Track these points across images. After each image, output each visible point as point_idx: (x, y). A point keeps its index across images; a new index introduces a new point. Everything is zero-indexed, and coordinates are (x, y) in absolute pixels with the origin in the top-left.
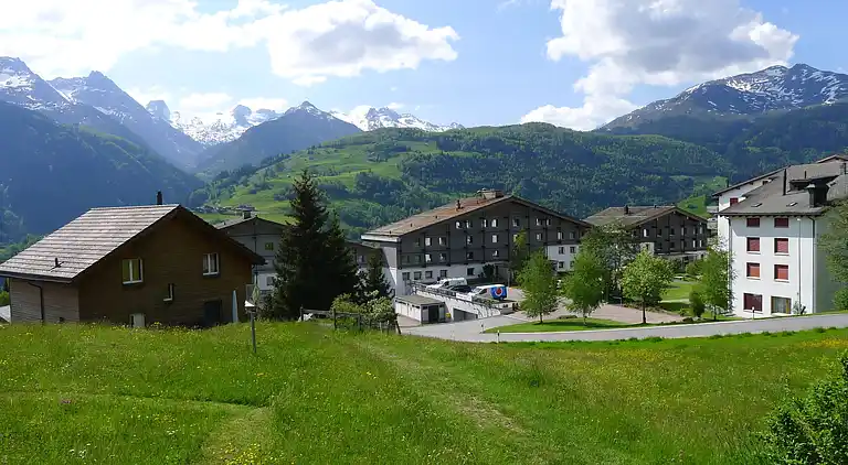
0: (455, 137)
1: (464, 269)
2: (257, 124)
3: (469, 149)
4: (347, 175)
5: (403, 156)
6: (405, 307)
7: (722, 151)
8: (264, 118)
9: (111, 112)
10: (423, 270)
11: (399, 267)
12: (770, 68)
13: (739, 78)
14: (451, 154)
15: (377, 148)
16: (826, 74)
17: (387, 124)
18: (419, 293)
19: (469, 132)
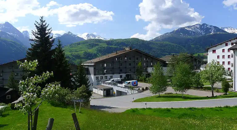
0: (111, 42)
1: (119, 75)
2: (55, 38)
3: (115, 45)
4: (81, 52)
5: (97, 47)
6: (96, 90)
7: (184, 46)
8: (57, 36)
9: (11, 34)
10: (104, 76)
11: (95, 75)
12: (196, 24)
13: (188, 27)
14: (110, 46)
15: (90, 45)
16: (211, 26)
17: (92, 38)
18: (102, 84)
19: (115, 40)
